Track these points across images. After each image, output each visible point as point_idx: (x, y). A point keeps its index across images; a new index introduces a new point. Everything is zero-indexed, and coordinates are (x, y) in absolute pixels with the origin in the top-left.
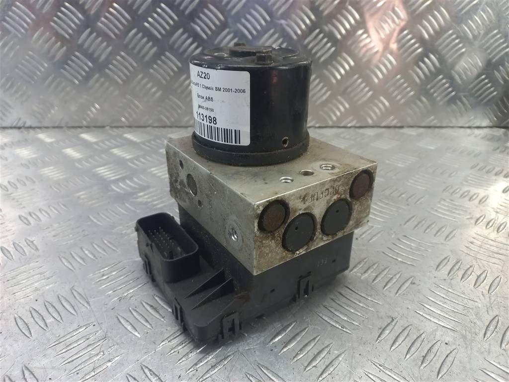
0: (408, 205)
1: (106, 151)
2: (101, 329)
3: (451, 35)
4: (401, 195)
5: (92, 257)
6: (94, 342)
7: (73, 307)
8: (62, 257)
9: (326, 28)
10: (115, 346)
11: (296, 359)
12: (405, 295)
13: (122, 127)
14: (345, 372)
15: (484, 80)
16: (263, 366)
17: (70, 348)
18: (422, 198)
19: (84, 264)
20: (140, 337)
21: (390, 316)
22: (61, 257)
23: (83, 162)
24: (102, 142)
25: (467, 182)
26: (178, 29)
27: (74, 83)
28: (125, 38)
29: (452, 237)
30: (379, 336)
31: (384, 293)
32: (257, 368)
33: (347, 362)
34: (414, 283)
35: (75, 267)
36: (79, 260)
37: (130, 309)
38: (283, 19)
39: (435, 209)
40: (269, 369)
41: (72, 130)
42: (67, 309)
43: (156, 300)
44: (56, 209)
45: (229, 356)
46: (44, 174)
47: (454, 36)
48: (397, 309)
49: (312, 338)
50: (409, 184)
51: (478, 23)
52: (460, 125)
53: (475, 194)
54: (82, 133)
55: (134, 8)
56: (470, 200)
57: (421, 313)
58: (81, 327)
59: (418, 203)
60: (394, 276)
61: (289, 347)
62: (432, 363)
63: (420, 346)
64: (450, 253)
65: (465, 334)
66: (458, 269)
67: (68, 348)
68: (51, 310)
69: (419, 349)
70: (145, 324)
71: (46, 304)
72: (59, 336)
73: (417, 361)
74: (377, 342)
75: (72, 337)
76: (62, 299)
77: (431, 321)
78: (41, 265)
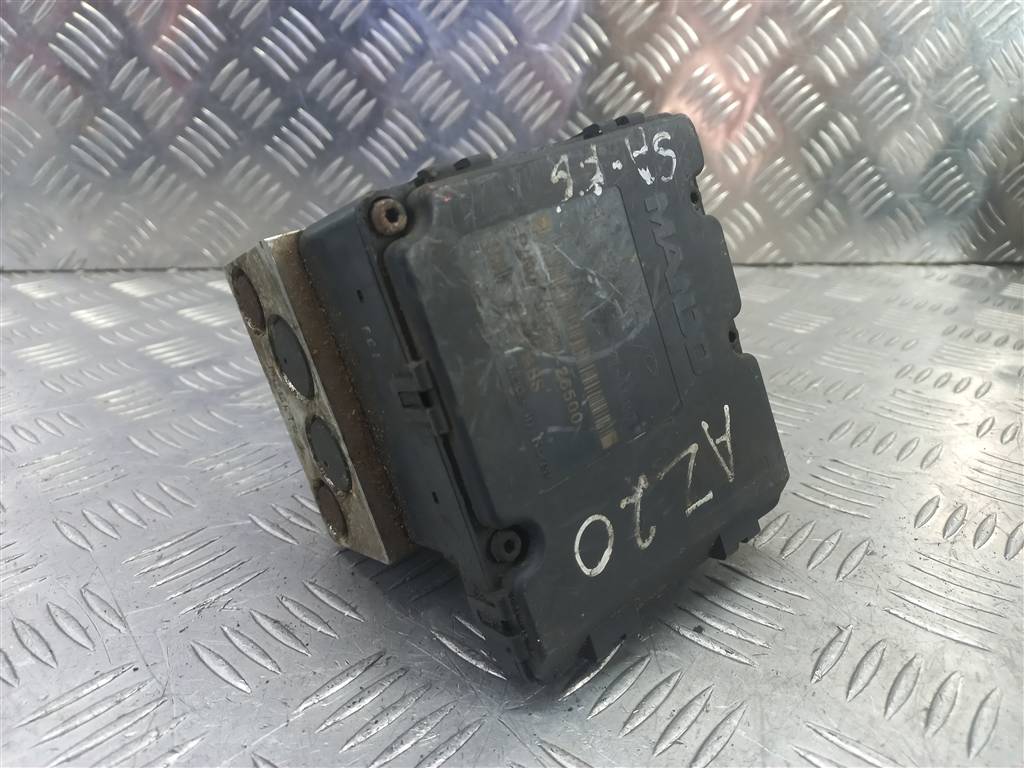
0: (829, 402)
1: (171, 313)
2: (154, 677)
3: (881, 77)
4: (811, 383)
5: (135, 521)
6: (133, 708)
7: (84, 630)
8: (62, 522)
9: (632, 62)
10: (188, 716)
11: (629, 727)
12: (858, 578)
13: (204, 269)
14: (751, 753)
15: (946, 168)
16: (552, 747)
17: (72, 725)
18: (856, 388)
19: (115, 536)
20: (249, 691)
21: (833, 624)
22: (58, 522)
23: (118, 334)
24: (162, 296)
25: (940, 357)
26: (326, 62)
27: (101, 174)
28: (213, 78)
29: (934, 461)
30: (816, 668)
31: (810, 574)
32: (540, 753)
33: (751, 728)
34: (872, 553)
35: (93, 543)
36: (101, 527)
37: (226, 629)
38: (544, 42)
39: (888, 408)
40: (568, 754)
41: (95, 276)
42: (68, 636)
43: (287, 609)
44: (52, 426)
45: (468, 727)
46: (27, 358)
47: (886, 80)
48: (845, 609)
49: (661, 680)
50: (824, 364)
51: (932, 53)
52: (904, 260)
53: (962, 380)
54: (118, 281)
55: (232, 16)
56: (955, 390)
57: (901, 615)
58: (102, 675)
59: (849, 397)
60: (827, 539)
61: (609, 701)
62: (949, 724)
63: (914, 686)
64: (936, 492)
65: (1008, 656)
66: (962, 523)
67: (68, 726)
68: (29, 638)
69: (914, 693)
70: (262, 661)
71: (17, 625)
72: (46, 698)
73: (915, 720)
74: (814, 680)
75: (78, 699)
76: (58, 613)
77: (926, 630)
78: (11, 541)
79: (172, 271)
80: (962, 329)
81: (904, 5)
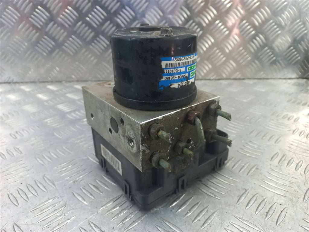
0: (251, 123)
1: (64, 95)
2: (63, 200)
3: (272, 23)
4: (246, 117)
5: (56, 157)
6: (58, 208)
7: (45, 187)
9: (197, 20)
10: (72, 210)
11: (186, 216)
12: (253, 176)
13: (73, 81)
14: (218, 223)
15: (292, 50)
16: (166, 220)
18: (259, 119)
19: (51, 161)
20: (87, 204)
21: (244, 189)
22: (36, 157)
23: (50, 102)
24: (61, 90)
25: (285, 109)
26: (107, 21)
27: (43, 55)
28: (75, 27)
29: (279, 142)
30: (238, 201)
31: (240, 175)
32: (162, 222)
33: (219, 217)
34: (258, 169)
35: (45, 163)
36: (47, 159)
37: (81, 188)
38: (171, 14)
39: (268, 125)
40: (170, 222)
41: (42, 83)
42: (40, 189)
43: (97, 182)
44: (33, 129)
46: (25, 109)
47: (274, 24)
48: (248, 184)
49: (196, 203)
50: (251, 111)
51: (288, 16)
52: (279, 77)
53: (291, 116)
54: (49, 85)
55: (80, 9)
56: (288, 120)
57: (264, 187)
58: (50, 199)
59: (257, 122)
60: (245, 165)
61: (182, 209)
62: (272, 216)
63: (264, 206)
64: (278, 151)
65: (291, 198)
66: (284, 160)
67: (42, 212)
68: (31, 189)
69: (264, 208)
70: (91, 196)
71: (28, 185)
72: (36, 205)
73: (263, 215)
74: (237, 204)
75: (44, 205)
76: (38, 182)
77: (270, 191)
78: (24, 162)
79: (64, 82)
80: (293, 100)
81: (279, 2)
